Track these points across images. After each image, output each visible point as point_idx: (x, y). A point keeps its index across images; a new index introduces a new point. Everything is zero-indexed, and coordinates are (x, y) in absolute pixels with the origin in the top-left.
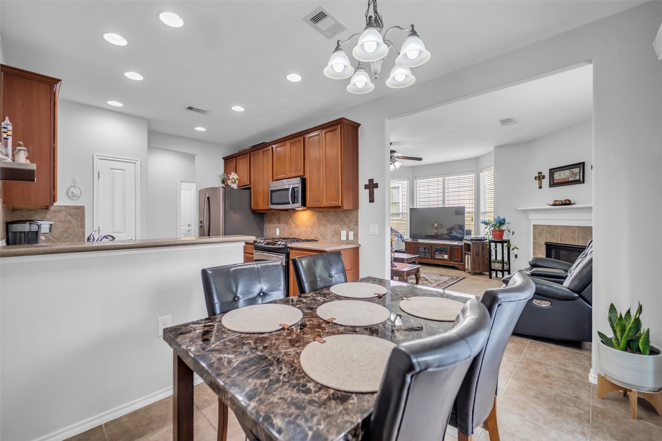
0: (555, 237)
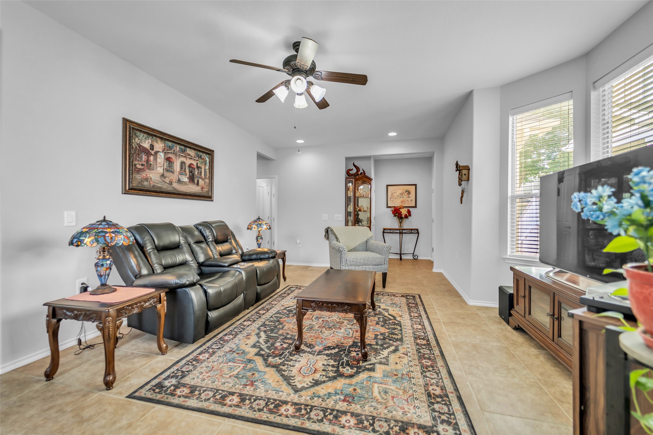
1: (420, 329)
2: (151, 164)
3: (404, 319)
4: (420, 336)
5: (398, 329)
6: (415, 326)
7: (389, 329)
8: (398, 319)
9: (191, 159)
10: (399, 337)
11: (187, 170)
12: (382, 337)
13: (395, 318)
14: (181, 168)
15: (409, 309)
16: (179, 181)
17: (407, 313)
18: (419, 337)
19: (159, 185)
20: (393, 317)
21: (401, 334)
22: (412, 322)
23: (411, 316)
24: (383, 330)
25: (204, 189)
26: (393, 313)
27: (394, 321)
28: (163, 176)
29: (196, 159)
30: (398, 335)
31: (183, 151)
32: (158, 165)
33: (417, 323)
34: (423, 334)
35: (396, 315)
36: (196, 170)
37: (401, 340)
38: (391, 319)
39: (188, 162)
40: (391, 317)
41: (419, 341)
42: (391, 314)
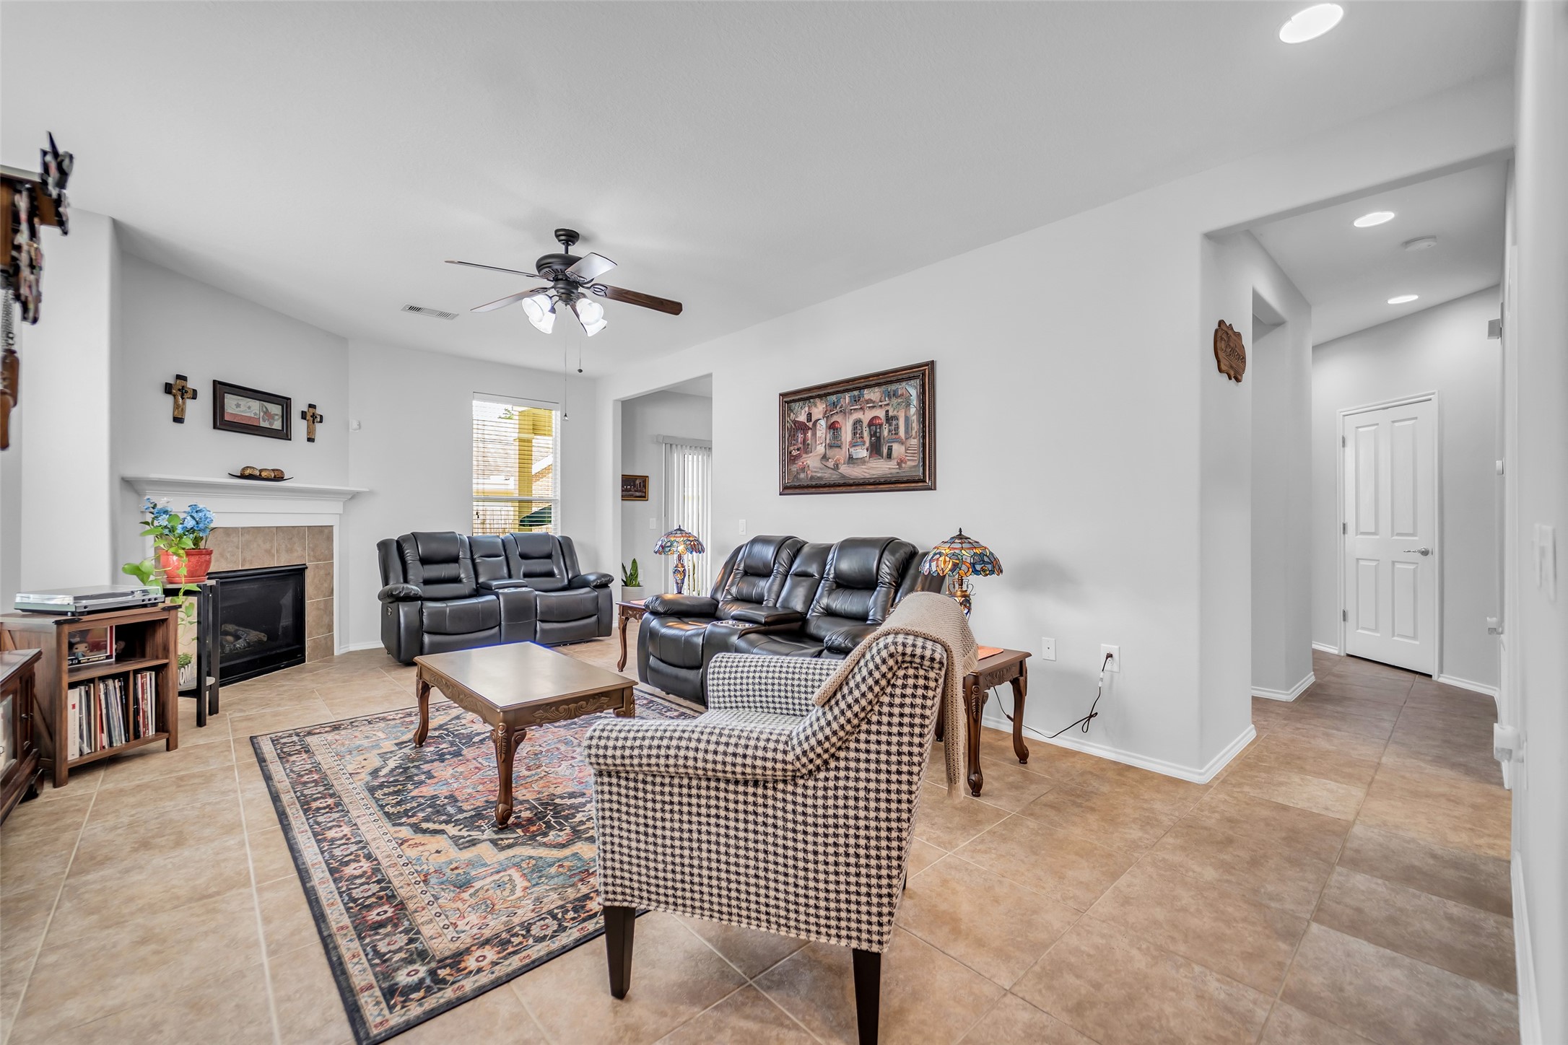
0: (228, 555)
1: (330, 828)
2: (808, 445)
3: (387, 837)
4: (327, 813)
5: (392, 807)
6: (346, 830)
7: (413, 798)
8: (405, 832)
9: (873, 407)
10: (379, 794)
11: (866, 434)
12: (416, 779)
13: (417, 829)
14: (855, 434)
15: (384, 882)
16: (851, 460)
17: (385, 863)
18: (331, 809)
19: (819, 475)
20: (425, 831)
21: (377, 800)
22: (358, 839)
23: (369, 857)
24: (427, 791)
25: (905, 463)
26: (434, 843)
27: (413, 820)
28: (825, 457)
29: (885, 403)
30: (385, 795)
31: (856, 400)
32: (818, 442)
33: (343, 841)
34: (320, 819)
35: (419, 838)
36: (884, 426)
37: (372, 790)
38: (427, 820)
39: (866, 417)
40: (431, 826)
41: (330, 801)
42: (439, 837)
